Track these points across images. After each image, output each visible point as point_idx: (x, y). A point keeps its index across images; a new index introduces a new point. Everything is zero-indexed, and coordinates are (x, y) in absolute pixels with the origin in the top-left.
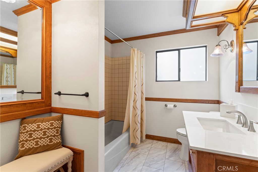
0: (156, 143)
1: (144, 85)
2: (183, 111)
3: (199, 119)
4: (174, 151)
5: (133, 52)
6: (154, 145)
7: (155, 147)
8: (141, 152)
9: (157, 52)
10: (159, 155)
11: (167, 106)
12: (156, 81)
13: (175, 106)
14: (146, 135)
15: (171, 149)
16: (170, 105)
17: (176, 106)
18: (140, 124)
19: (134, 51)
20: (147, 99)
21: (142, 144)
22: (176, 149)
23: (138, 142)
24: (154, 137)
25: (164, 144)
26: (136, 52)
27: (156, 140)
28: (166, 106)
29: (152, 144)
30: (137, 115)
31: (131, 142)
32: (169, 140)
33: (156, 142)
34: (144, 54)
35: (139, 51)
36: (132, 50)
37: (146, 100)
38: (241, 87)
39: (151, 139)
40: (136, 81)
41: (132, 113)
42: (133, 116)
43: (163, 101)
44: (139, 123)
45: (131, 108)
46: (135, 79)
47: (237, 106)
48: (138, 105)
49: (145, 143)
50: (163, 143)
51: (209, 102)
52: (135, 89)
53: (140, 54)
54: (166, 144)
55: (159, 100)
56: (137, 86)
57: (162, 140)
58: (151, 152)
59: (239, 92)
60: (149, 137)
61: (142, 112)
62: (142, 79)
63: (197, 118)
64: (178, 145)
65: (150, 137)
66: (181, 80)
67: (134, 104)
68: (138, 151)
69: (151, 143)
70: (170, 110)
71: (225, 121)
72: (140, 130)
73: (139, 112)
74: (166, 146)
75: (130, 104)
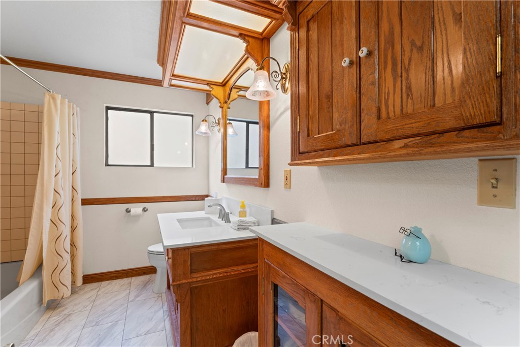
0: (108, 285)
1: (78, 173)
2: (158, 215)
3: (179, 221)
4: (144, 286)
5: (51, 100)
6: (103, 290)
7: (106, 291)
8: (74, 311)
9: (108, 108)
10: (116, 301)
11: (130, 212)
12: (107, 165)
13: (145, 210)
14: (84, 276)
15: (138, 285)
16: (136, 209)
17: (147, 210)
18: (70, 253)
19: (54, 99)
20: (85, 202)
21: (76, 296)
22: (147, 282)
23: (67, 292)
24: (102, 276)
25: (126, 281)
26: (59, 102)
27: (108, 280)
28: (128, 211)
29: (98, 289)
30: (63, 236)
31: (46, 298)
32: (134, 272)
33: (107, 283)
34: (78, 109)
35: (67, 100)
36: (47, 97)
37: (82, 205)
38: (225, 176)
39: (95, 282)
40: (60, 164)
41: (47, 233)
42: (50, 242)
43: (122, 202)
44: (68, 253)
45: (47, 224)
46: (56, 160)
47: (221, 199)
48: (65, 215)
49: (82, 292)
50: (121, 282)
51: (197, 199)
52: (56, 182)
53: (69, 107)
54: (128, 281)
55: (113, 201)
56: (60, 175)
57: (120, 276)
58: (97, 303)
59: (224, 182)
60: (89, 279)
61: (73, 229)
62: (73, 160)
63: (177, 220)
64: (150, 275)
65: (92, 278)
66: (155, 166)
67: (53, 213)
68: (66, 312)
69: (96, 289)
70: (137, 217)
71: (208, 219)
72: (69, 266)
73: (66, 231)
74: (128, 284)
75: (44, 214)
